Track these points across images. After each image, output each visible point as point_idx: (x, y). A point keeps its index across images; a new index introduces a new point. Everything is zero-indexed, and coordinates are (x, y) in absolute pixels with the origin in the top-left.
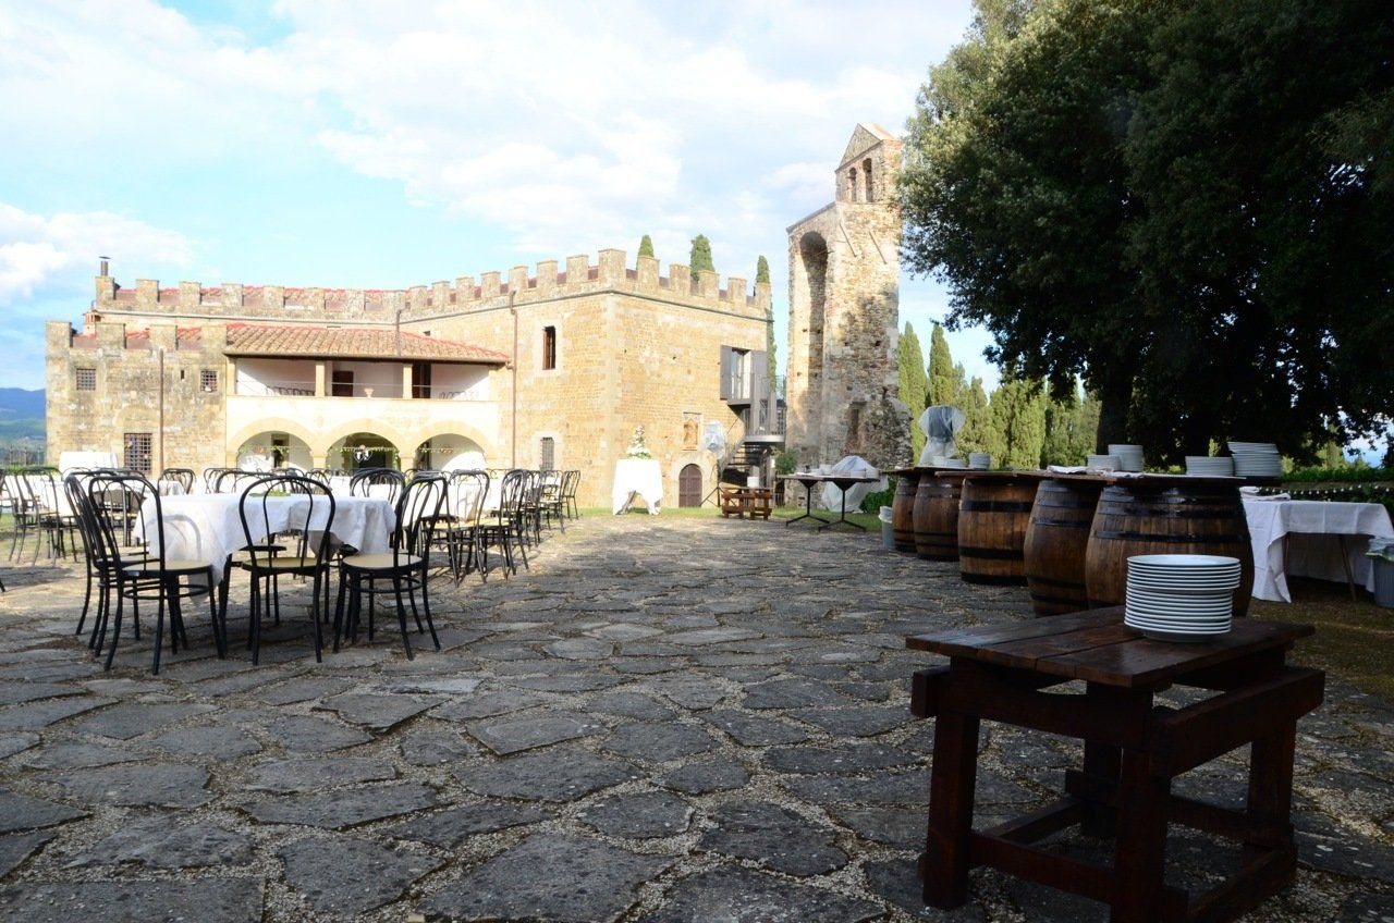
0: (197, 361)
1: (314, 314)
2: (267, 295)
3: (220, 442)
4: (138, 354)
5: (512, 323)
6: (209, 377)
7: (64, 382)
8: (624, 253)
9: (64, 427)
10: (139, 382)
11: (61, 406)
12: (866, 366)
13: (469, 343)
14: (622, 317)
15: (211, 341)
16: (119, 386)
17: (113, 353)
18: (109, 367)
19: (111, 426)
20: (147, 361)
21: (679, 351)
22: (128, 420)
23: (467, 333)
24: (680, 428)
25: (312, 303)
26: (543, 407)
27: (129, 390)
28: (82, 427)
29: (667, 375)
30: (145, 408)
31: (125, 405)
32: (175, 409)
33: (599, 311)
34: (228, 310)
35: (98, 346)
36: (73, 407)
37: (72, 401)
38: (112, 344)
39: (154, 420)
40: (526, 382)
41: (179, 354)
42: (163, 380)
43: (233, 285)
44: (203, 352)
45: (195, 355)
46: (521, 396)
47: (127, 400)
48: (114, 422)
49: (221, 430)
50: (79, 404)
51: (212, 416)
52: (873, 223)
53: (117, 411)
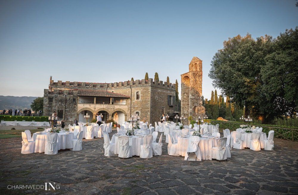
0: (72, 97)
1: (91, 88)
2: (82, 84)
3: (76, 112)
4: (61, 95)
5: (131, 91)
6: (74, 100)
7: (47, 100)
8: (153, 79)
9: (46, 109)
10: (61, 101)
11: (46, 105)
12: (197, 100)
13: (122, 94)
14: (152, 90)
15: (75, 93)
16: (57, 101)
17: (57, 95)
18: (56, 98)
19: (55, 109)
20: (63, 97)
21: (161, 96)
22: (59, 108)
23: (121, 92)
24: (161, 110)
25: (91, 86)
26: (137, 106)
27: (59, 102)
28: (50, 109)
29: (159, 101)
30: (62, 106)
31: (58, 105)
32: (68, 106)
33: (148, 89)
34: (75, 87)
35: (54, 94)
36: (48, 105)
37: (48, 104)
38: (56, 93)
39: (64, 108)
40: (133, 102)
41: (69, 96)
42: (66, 100)
43: (76, 82)
44: (74, 95)
45: (72, 96)
46: (132, 104)
47: (59, 104)
48: (56, 108)
49: (76, 110)
50: (49, 105)
51: (75, 107)
52: (198, 75)
53: (57, 106)
